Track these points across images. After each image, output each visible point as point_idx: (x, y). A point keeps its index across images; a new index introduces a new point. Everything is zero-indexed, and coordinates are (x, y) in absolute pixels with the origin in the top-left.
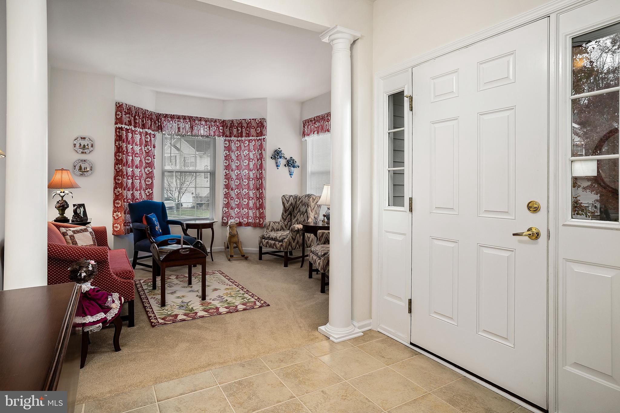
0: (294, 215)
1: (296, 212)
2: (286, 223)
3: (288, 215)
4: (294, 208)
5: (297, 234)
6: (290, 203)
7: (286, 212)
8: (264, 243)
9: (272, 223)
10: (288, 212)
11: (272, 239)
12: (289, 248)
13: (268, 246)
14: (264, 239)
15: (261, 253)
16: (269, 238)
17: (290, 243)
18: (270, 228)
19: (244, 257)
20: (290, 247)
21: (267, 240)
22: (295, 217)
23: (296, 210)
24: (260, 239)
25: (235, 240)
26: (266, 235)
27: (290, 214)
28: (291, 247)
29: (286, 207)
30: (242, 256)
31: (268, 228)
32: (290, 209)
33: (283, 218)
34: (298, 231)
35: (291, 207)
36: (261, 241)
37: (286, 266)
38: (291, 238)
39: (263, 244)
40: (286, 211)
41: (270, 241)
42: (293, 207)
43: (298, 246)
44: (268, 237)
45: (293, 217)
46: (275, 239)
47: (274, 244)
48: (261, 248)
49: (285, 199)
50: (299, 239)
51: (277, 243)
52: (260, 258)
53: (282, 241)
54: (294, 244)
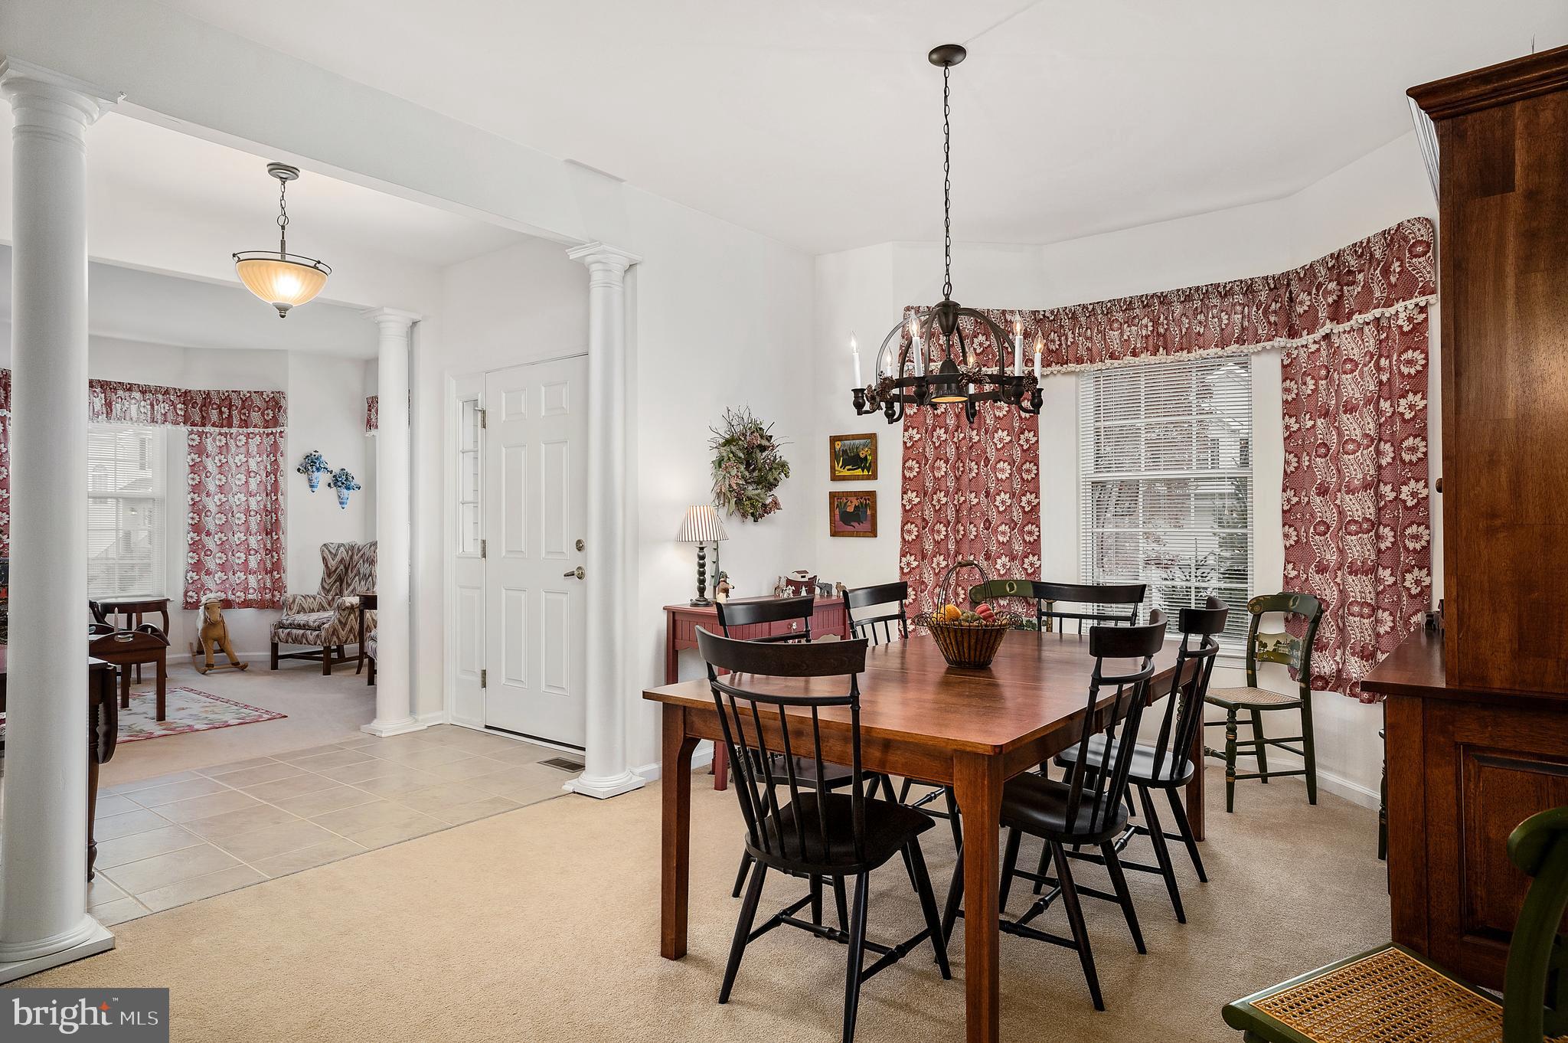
0: (347, 583)
1: (351, 575)
2: (330, 598)
3: (335, 582)
4: (347, 569)
5: (349, 615)
6: (338, 558)
7: (329, 575)
8: (282, 636)
9: (299, 597)
10: (334, 577)
11: (299, 627)
12: (334, 640)
13: (290, 640)
14: (281, 628)
15: (275, 658)
16: (292, 626)
17: (335, 632)
18: (295, 608)
19: (239, 667)
20: (335, 639)
21: (289, 630)
22: (349, 585)
23: (352, 572)
24: (273, 629)
25: (217, 632)
26: (287, 620)
27: (340, 580)
28: (338, 638)
29: (329, 566)
30: (233, 664)
31: (290, 608)
32: (339, 570)
33: (323, 588)
34: (352, 608)
35: (342, 567)
36: (275, 633)
37: (327, 672)
38: (336, 621)
39: (279, 638)
40: (330, 574)
41: (294, 631)
42: (345, 567)
43: (352, 636)
44: (291, 624)
45: (344, 585)
46: (304, 625)
47: (303, 635)
48: (275, 647)
49: (329, 551)
50: (353, 621)
51: (309, 632)
52: (274, 666)
53: (318, 628)
54: (343, 633)
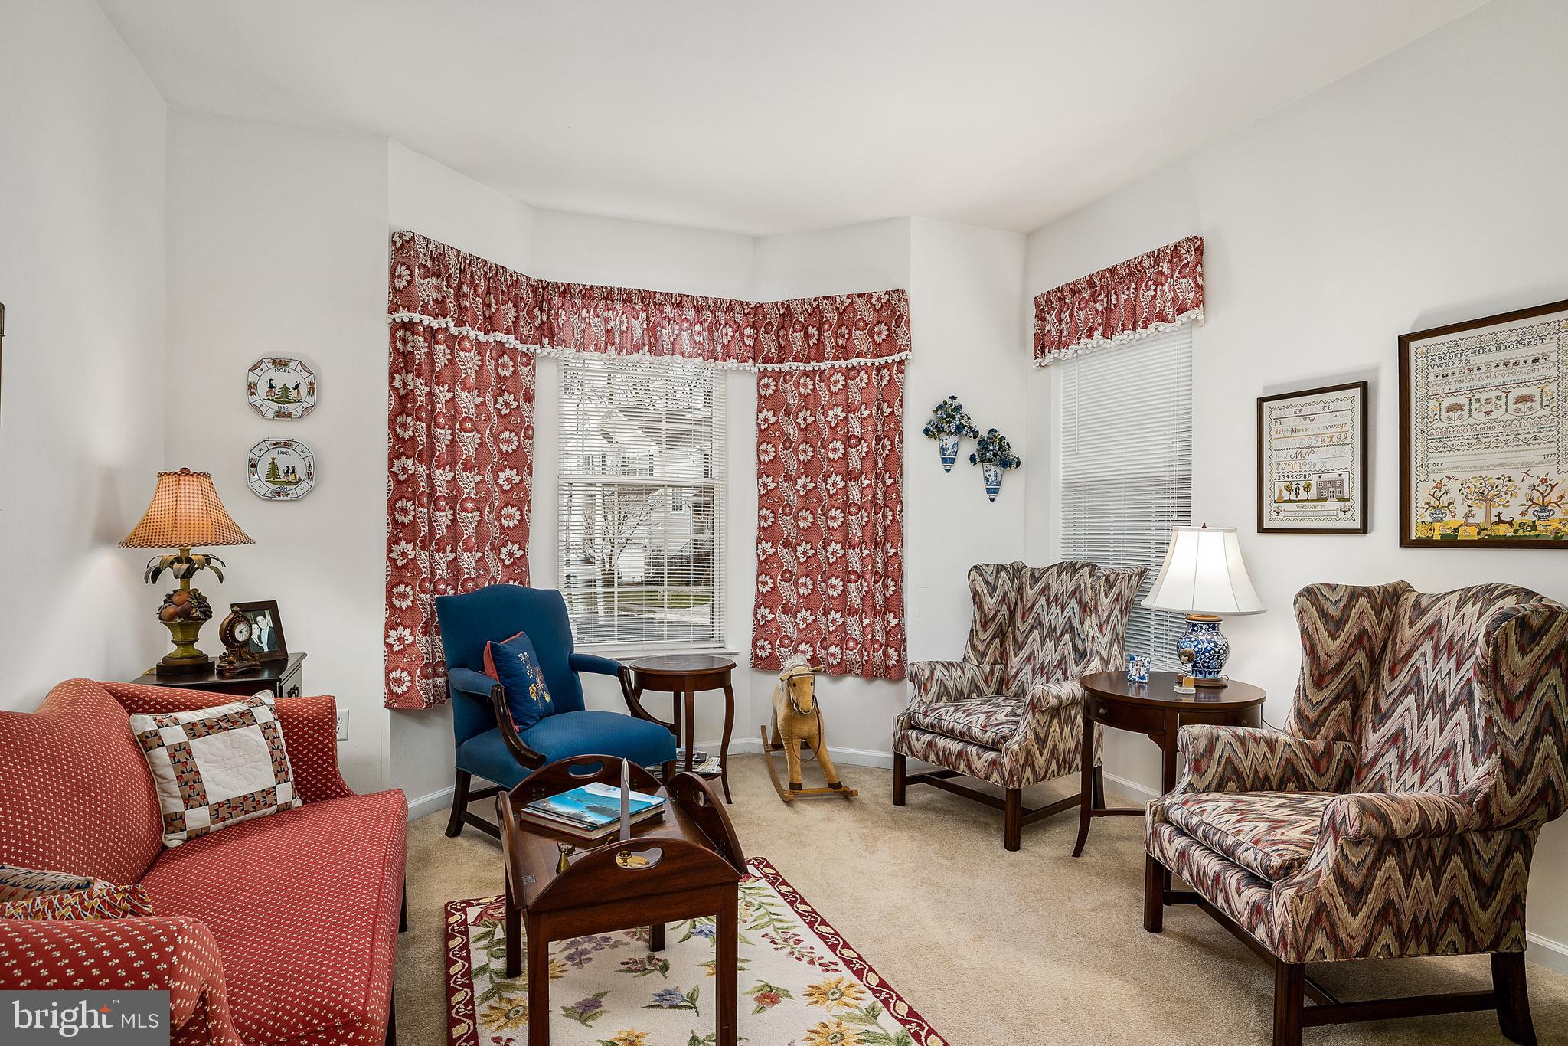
0: (1015, 640)
1: (1022, 627)
2: (988, 669)
3: (993, 639)
4: (1012, 613)
5: (1051, 721)
7: (984, 627)
8: (918, 746)
9: (939, 668)
10: (992, 629)
11: (950, 734)
12: (1026, 777)
13: (932, 757)
14: (913, 727)
15: (902, 780)
16: (932, 729)
17: (1029, 758)
18: (934, 689)
19: (840, 793)
20: (1028, 774)
21: (928, 737)
22: (1020, 646)
24: (898, 728)
25: (807, 728)
26: (925, 715)
27: (1001, 634)
28: (1033, 770)
29: (986, 607)
30: (831, 786)
31: (925, 689)
33: (974, 649)
34: (1058, 711)
36: (903, 737)
37: (1012, 844)
38: (1030, 736)
39: (910, 748)
40: (986, 623)
41: (942, 742)
42: (1009, 609)
43: (1054, 766)
44: (933, 726)
45: (1010, 645)
46: (962, 734)
47: (960, 753)
48: (900, 761)
49: (984, 579)
50: (1067, 739)
51: (973, 750)
52: (899, 799)
53: (994, 746)
54: (1041, 760)
